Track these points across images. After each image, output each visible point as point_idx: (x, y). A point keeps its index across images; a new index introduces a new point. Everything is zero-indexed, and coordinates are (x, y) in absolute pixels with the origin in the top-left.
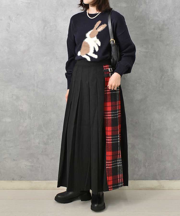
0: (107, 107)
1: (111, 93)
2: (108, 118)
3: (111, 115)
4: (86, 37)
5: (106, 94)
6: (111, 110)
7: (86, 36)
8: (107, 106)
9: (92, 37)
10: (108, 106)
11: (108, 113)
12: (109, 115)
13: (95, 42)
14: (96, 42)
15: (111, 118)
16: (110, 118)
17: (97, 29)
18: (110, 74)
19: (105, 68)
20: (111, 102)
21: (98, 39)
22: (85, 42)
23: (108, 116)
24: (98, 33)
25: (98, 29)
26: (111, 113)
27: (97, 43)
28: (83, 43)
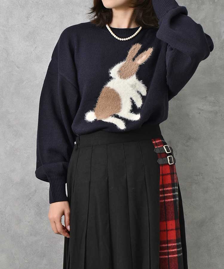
0: (167, 231)
1: (174, 201)
2: (170, 256)
3: (176, 250)
4: (111, 78)
5: (165, 202)
6: (176, 238)
7: (111, 75)
8: (168, 229)
9: (124, 78)
10: (169, 231)
11: (170, 245)
12: (171, 250)
13: (133, 86)
14: (137, 86)
15: (176, 256)
16: (174, 256)
17: (134, 59)
18: (168, 157)
19: (157, 144)
20: (174, 221)
21: (139, 80)
22: (109, 88)
23: (171, 252)
24: (137, 68)
25: (136, 59)
26: (176, 244)
27: (138, 90)
28: (104, 90)
